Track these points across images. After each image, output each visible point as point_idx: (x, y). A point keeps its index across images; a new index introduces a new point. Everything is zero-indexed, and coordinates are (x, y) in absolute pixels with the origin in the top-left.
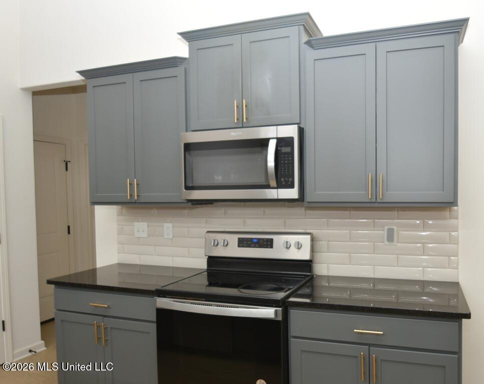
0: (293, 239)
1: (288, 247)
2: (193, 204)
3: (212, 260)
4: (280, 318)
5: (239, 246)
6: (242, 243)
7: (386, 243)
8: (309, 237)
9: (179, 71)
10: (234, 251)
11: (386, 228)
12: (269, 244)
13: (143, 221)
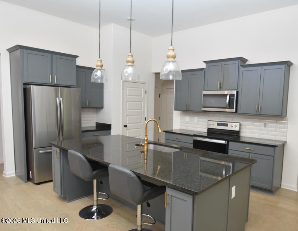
0: (234, 124)
1: (232, 127)
2: (205, 112)
3: (209, 129)
4: (226, 144)
5: (217, 125)
6: (218, 124)
7: (264, 127)
8: (239, 124)
9: (203, 72)
10: (216, 127)
11: (264, 122)
12: (226, 125)
13: (188, 116)
